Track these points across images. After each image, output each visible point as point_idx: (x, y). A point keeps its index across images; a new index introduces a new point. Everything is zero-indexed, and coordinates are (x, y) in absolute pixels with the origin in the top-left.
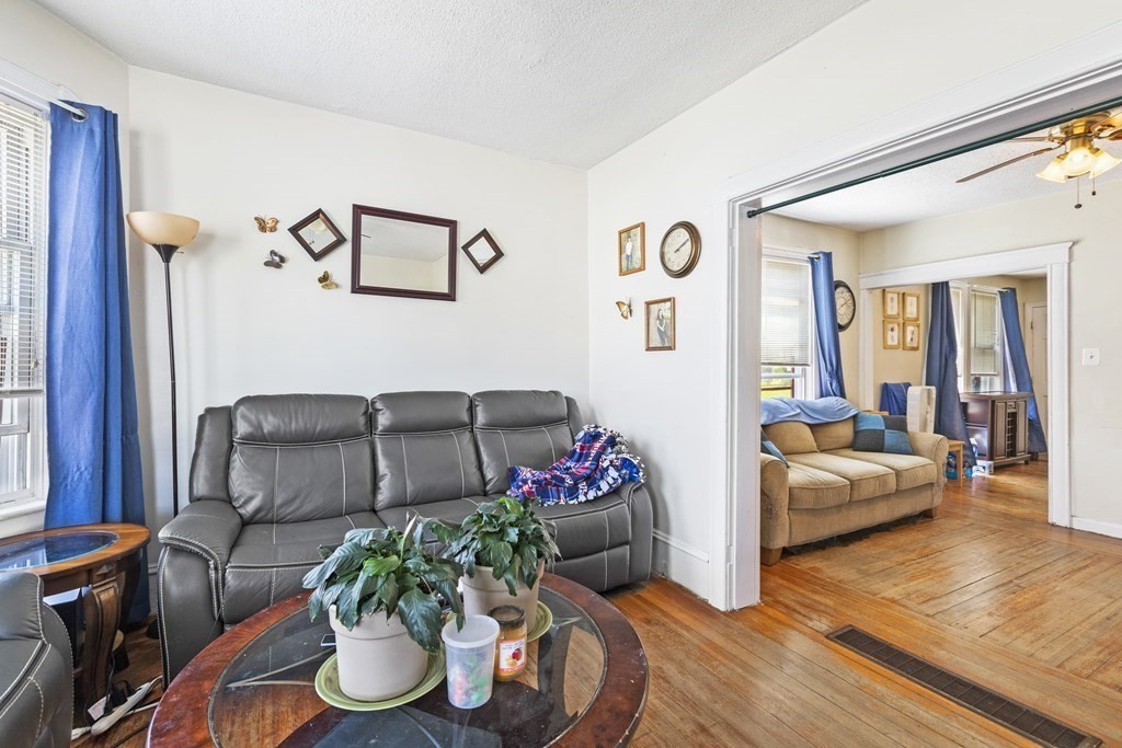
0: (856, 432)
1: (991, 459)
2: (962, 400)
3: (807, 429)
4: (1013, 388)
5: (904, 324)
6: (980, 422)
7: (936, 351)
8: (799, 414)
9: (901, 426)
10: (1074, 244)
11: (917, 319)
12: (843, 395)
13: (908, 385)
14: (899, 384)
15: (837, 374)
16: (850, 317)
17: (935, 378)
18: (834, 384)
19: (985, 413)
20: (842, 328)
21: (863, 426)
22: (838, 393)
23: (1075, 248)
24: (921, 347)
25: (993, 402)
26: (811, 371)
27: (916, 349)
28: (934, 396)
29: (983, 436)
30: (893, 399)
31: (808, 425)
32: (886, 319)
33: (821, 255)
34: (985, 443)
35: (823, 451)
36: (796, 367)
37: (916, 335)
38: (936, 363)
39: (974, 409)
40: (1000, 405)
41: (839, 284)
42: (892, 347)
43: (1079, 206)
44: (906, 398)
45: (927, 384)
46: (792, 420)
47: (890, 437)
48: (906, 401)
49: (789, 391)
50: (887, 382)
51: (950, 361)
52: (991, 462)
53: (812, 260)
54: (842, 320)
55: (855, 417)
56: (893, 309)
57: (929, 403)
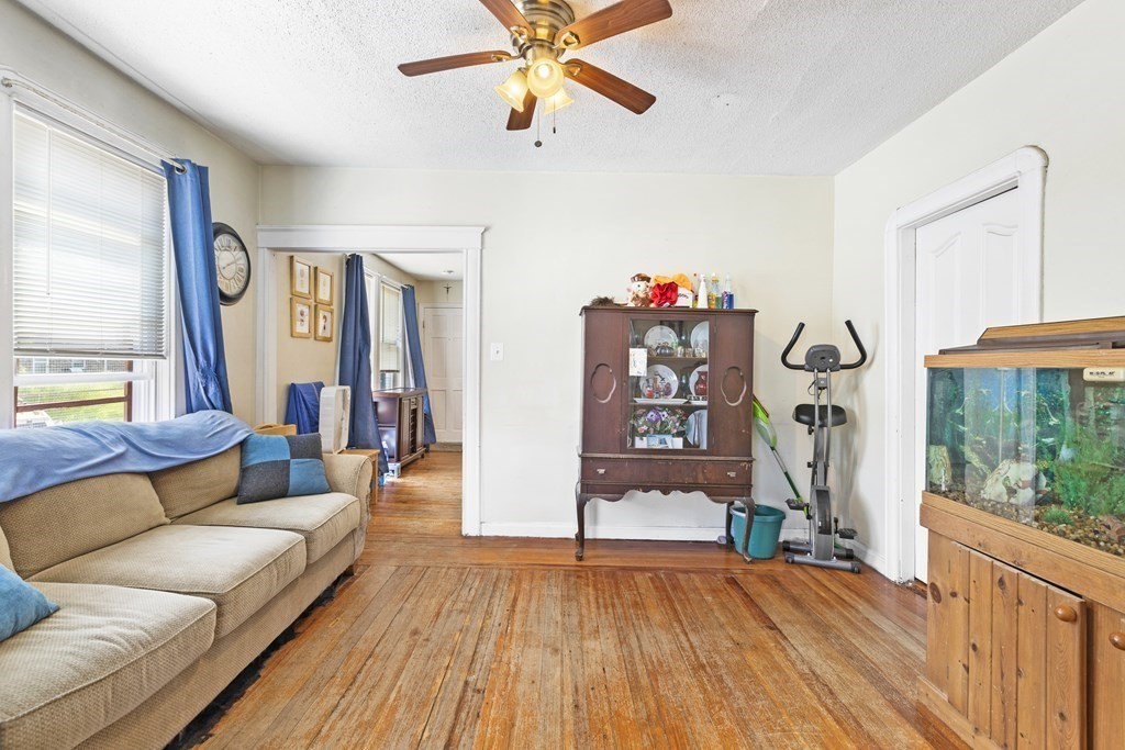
0: (244, 471)
1: (398, 460)
2: (375, 400)
3: (145, 486)
4: (412, 385)
5: (316, 306)
6: (389, 423)
7: (350, 344)
8: (120, 457)
9: (314, 451)
10: (485, 230)
11: (330, 304)
12: (227, 407)
13: (320, 386)
14: (309, 385)
15: (216, 371)
16: (241, 285)
17: (349, 376)
18: (212, 389)
19: (393, 412)
20: (227, 299)
21: (255, 459)
22: (218, 403)
23: (486, 234)
24: (334, 339)
25: (400, 400)
26: (168, 368)
27: (328, 340)
28: (349, 398)
29: (391, 436)
30: (301, 405)
31: (150, 475)
32: (294, 297)
33: (187, 167)
34: (394, 444)
35: (178, 519)
36: (136, 361)
37: (330, 324)
38: (350, 358)
39: (382, 408)
40: (405, 402)
41: (221, 229)
42: (301, 336)
43: (538, 144)
44: (318, 402)
45: (340, 384)
46: (105, 471)
47: (298, 472)
48: (318, 407)
49: (121, 406)
50: (296, 382)
51: (364, 356)
52: (398, 464)
53: (169, 170)
54: (228, 286)
55: (242, 444)
56: (303, 286)
57: (344, 408)
